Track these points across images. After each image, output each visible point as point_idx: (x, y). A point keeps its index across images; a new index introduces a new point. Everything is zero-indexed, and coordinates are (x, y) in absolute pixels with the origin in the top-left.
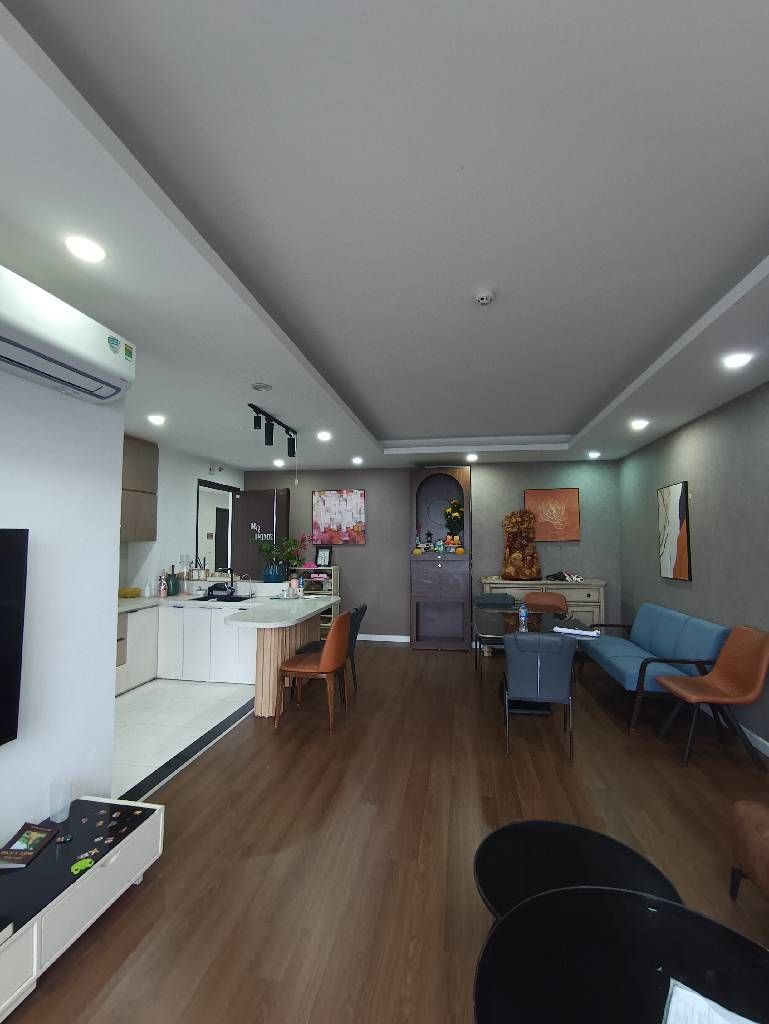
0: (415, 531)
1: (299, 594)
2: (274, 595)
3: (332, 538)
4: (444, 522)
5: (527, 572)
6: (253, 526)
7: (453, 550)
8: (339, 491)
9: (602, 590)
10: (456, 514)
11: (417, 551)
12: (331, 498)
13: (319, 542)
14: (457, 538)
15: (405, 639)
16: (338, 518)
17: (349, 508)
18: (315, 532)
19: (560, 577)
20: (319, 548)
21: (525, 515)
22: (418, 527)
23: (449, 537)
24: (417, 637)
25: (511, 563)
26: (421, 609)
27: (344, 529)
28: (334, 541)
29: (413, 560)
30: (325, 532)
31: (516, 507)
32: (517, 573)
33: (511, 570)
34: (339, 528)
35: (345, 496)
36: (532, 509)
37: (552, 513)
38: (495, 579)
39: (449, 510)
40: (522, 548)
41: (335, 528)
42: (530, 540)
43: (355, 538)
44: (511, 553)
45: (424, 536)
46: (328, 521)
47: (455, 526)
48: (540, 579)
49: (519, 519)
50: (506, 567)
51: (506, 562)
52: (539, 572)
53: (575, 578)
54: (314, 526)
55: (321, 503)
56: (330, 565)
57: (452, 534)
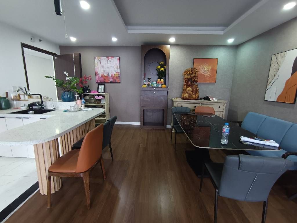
0: (143, 77)
1: (82, 108)
2: (66, 109)
3: (105, 79)
4: (156, 73)
5: (194, 96)
6: (65, 73)
7: (160, 86)
8: (107, 57)
9: (225, 105)
10: (162, 69)
11: (144, 86)
12: (104, 60)
13: (99, 82)
14: (162, 80)
15: (139, 123)
16: (107, 70)
17: (112, 65)
18: (97, 77)
19: (207, 99)
20: (99, 84)
21: (193, 71)
22: (145, 75)
23: (159, 80)
24: (144, 123)
25: (187, 93)
26: (145, 112)
27: (110, 75)
28: (106, 81)
29: (142, 90)
30: (101, 77)
31: (189, 67)
32: (189, 97)
33: (186, 95)
34: (108, 75)
35: (110, 59)
36: (197, 67)
37: (204, 70)
38: (179, 99)
39: (159, 67)
40: (192, 86)
41: (106, 75)
42: (195, 82)
43: (116, 80)
44: (186, 88)
45: (147, 79)
46: (102, 71)
47: (162, 75)
48: (198, 100)
49: (191, 72)
50: (184, 94)
51: (184, 91)
52: (198, 96)
53: (214, 99)
54: (97, 74)
55: (99, 63)
56: (104, 92)
57: (160, 78)
